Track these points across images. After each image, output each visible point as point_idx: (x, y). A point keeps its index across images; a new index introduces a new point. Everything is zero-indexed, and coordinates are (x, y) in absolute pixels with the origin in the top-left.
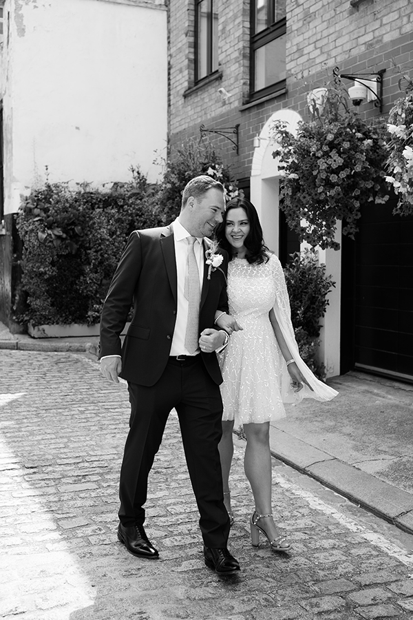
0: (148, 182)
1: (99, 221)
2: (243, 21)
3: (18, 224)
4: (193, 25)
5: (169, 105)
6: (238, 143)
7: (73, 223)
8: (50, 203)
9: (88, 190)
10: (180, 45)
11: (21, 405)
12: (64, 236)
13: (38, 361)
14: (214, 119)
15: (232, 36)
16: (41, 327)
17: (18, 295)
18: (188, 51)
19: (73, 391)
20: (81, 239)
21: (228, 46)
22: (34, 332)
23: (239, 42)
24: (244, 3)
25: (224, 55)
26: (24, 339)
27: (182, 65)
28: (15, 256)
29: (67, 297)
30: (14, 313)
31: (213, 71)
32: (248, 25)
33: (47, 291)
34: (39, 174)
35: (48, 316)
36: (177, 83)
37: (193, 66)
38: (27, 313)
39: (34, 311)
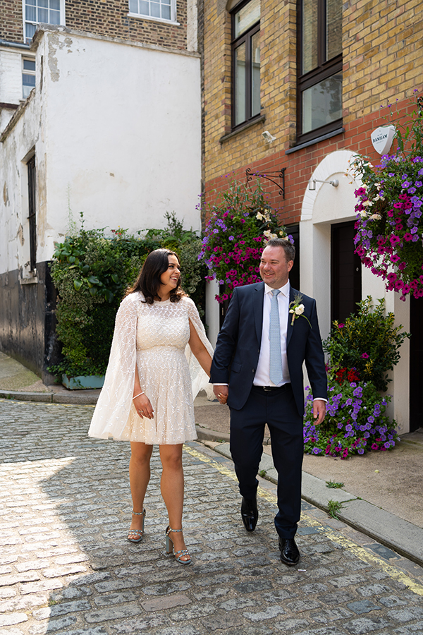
0: (183, 229)
1: (135, 268)
2: (290, 62)
3: (52, 272)
4: (230, 70)
5: (203, 152)
6: (284, 187)
7: (110, 271)
8: (86, 251)
9: (123, 237)
10: (216, 91)
11: (70, 474)
12: (101, 284)
13: (77, 416)
14: (255, 164)
15: (277, 78)
16: (77, 379)
17: (51, 346)
18: (225, 96)
19: (123, 453)
20: (118, 287)
21: (272, 88)
22: (69, 383)
23: (284, 83)
24: (290, 43)
25: (267, 98)
26: (59, 390)
27: (218, 111)
28: (49, 305)
29: (103, 347)
30: (47, 363)
31: (253, 116)
32: (294, 65)
33: (83, 341)
34: (74, 221)
35: (83, 366)
36: (213, 130)
37: (230, 111)
38: (61, 363)
39: (68, 362)
